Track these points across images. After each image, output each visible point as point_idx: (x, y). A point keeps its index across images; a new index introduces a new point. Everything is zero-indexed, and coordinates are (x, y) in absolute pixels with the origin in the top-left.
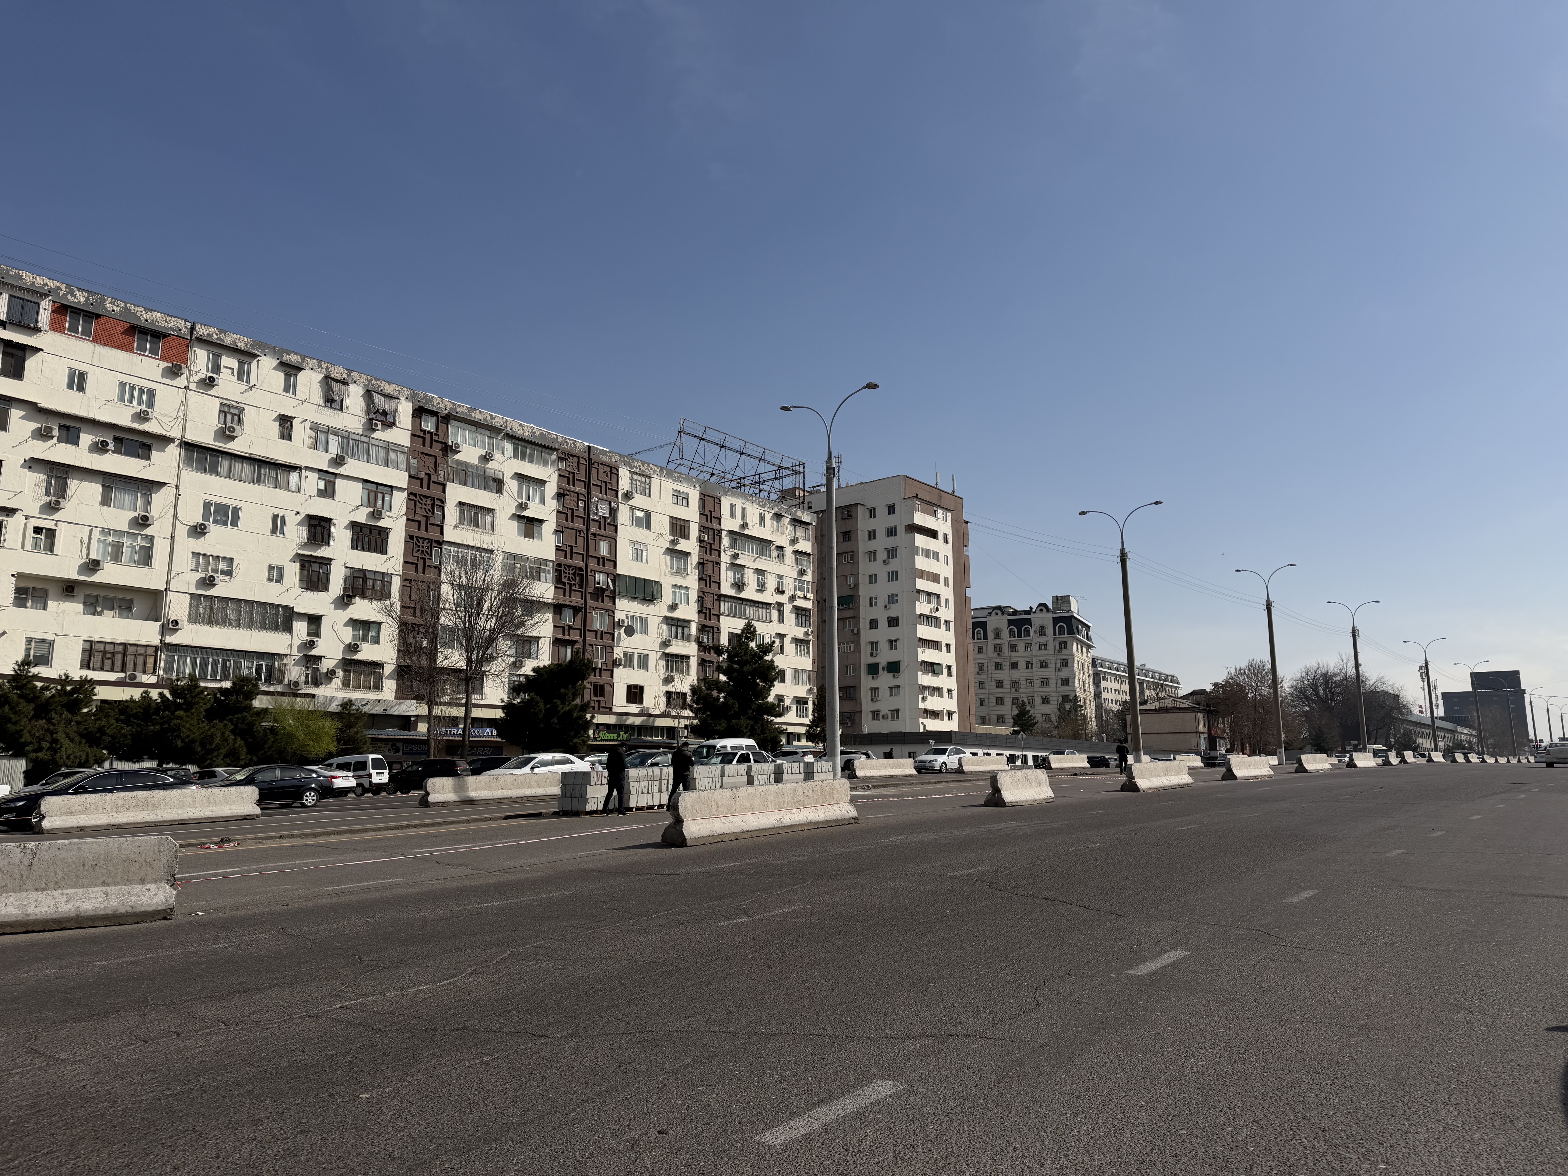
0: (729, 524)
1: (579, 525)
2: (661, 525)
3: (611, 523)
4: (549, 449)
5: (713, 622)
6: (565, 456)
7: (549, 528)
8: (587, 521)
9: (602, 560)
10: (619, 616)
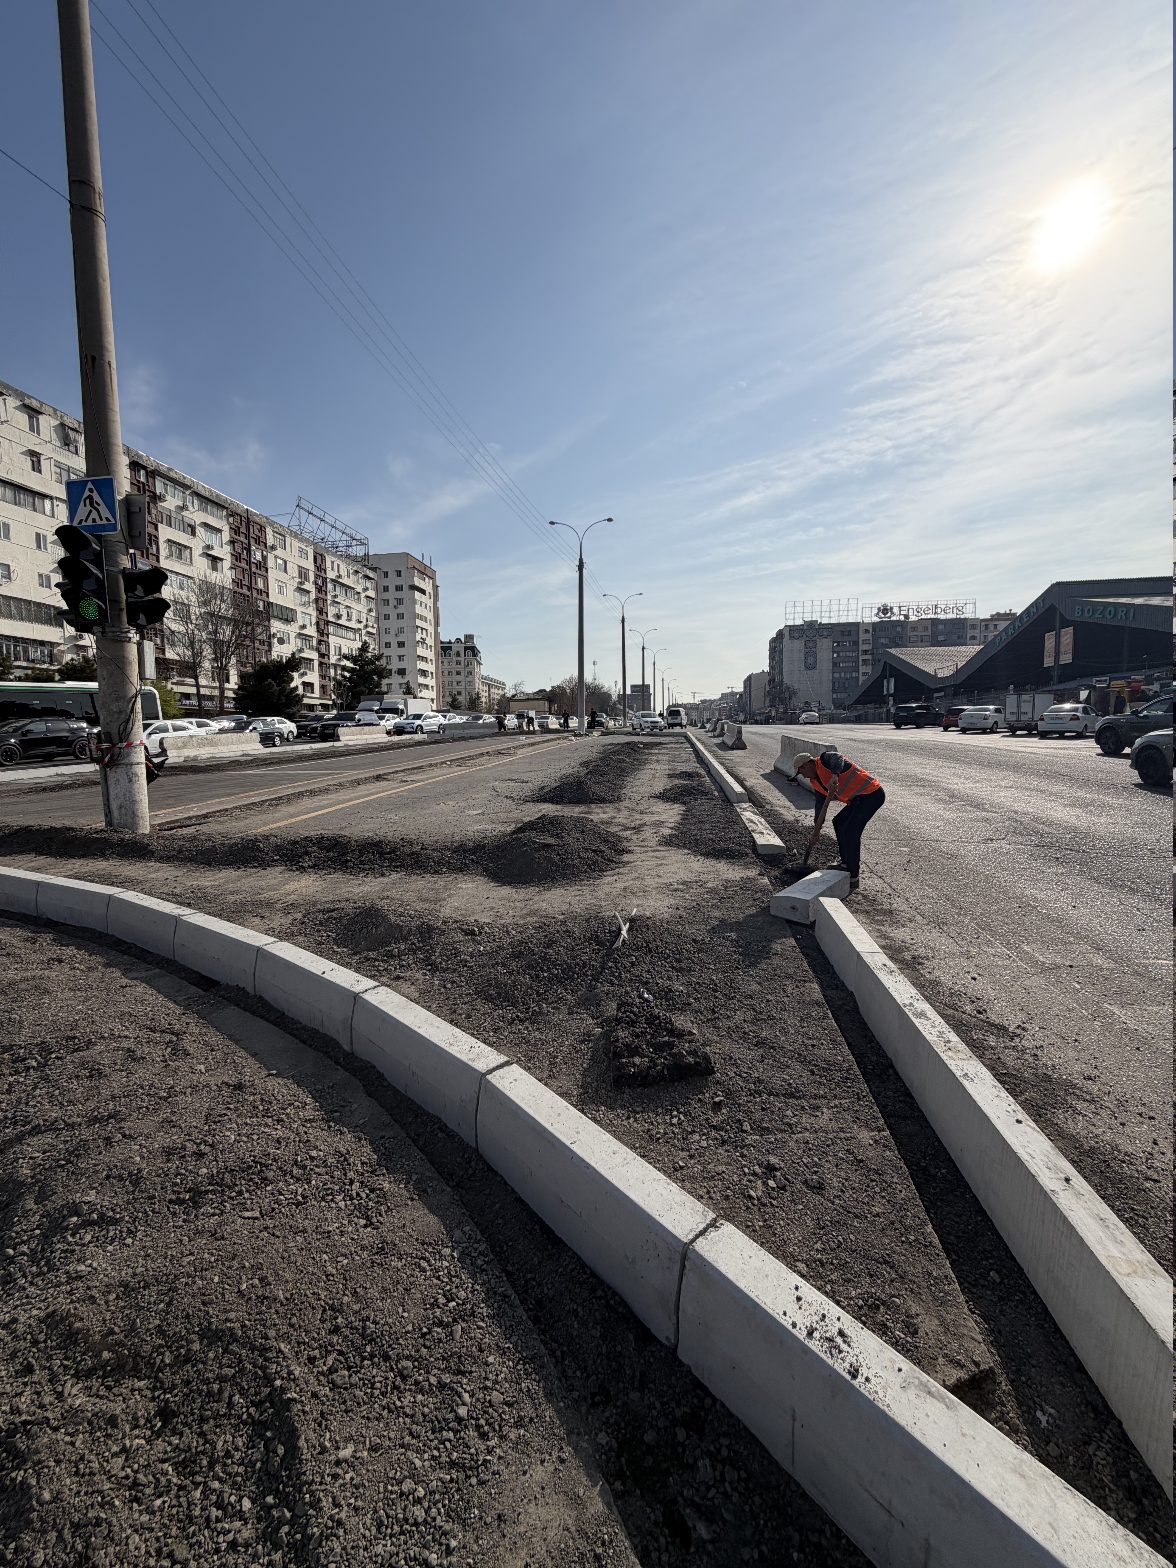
0: (331, 575)
1: (244, 565)
2: (293, 571)
3: (262, 565)
4: (221, 506)
5: (325, 639)
6: (232, 514)
7: (227, 564)
8: (249, 563)
9: (260, 592)
10: (273, 630)
